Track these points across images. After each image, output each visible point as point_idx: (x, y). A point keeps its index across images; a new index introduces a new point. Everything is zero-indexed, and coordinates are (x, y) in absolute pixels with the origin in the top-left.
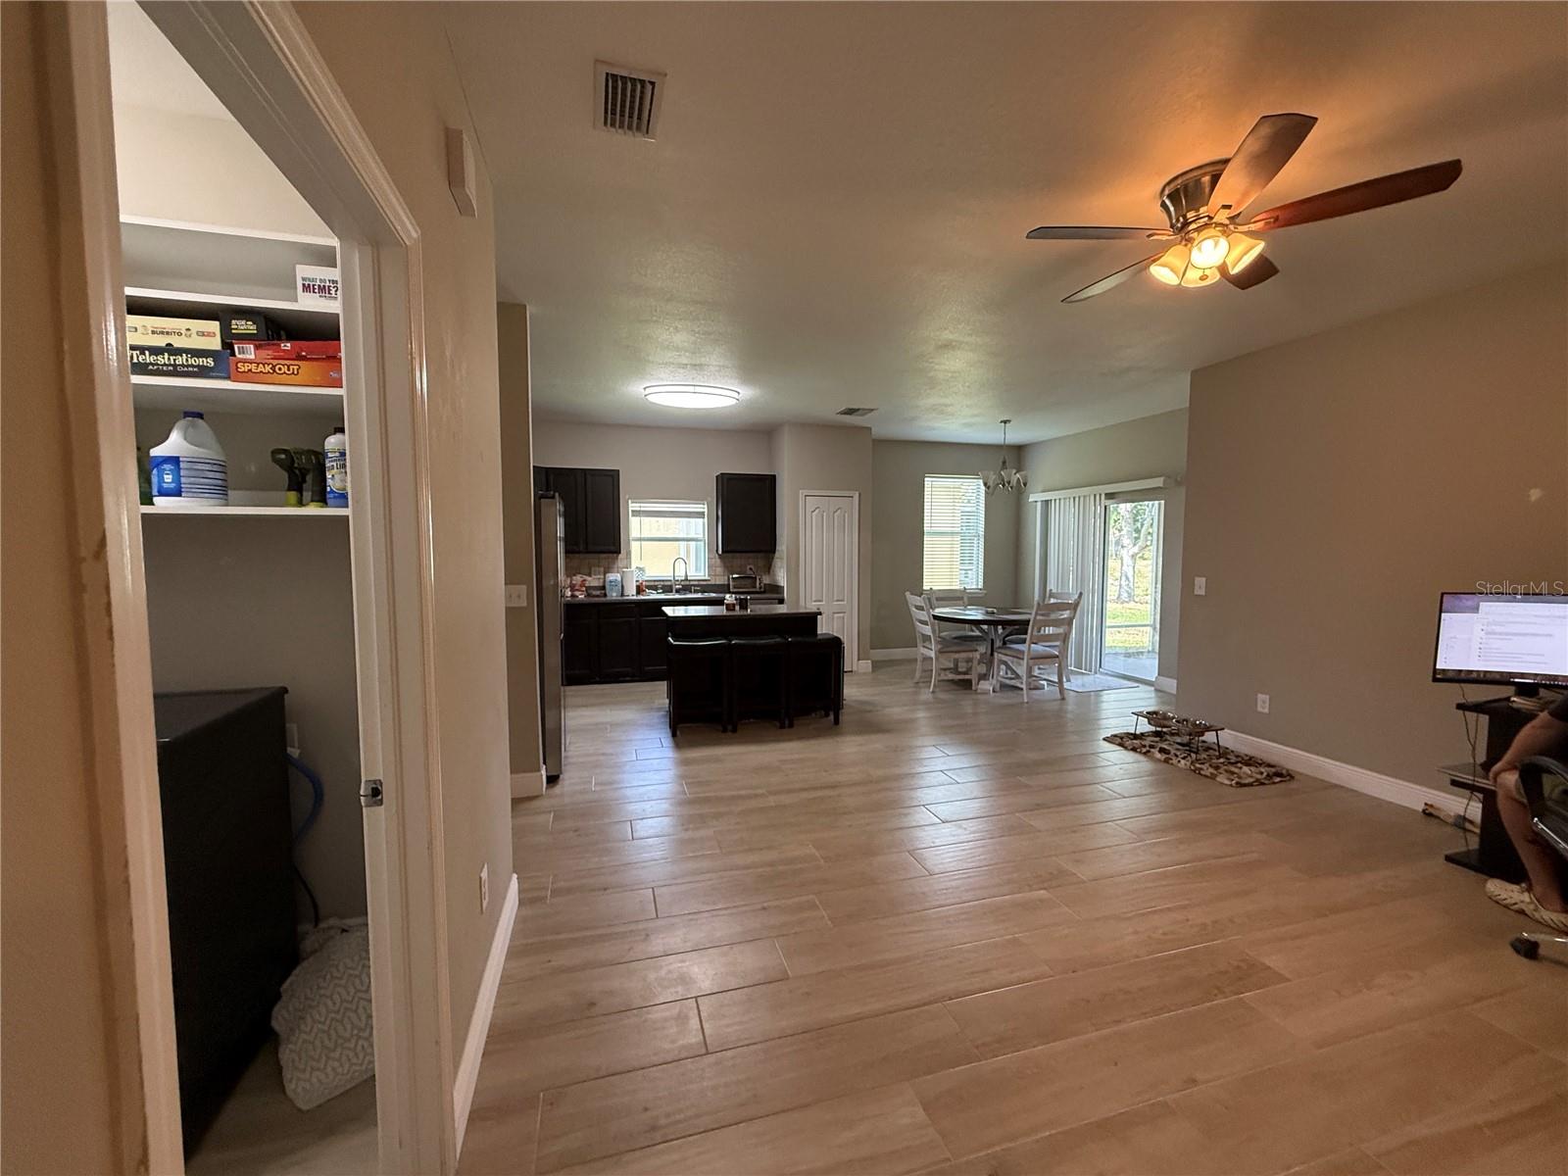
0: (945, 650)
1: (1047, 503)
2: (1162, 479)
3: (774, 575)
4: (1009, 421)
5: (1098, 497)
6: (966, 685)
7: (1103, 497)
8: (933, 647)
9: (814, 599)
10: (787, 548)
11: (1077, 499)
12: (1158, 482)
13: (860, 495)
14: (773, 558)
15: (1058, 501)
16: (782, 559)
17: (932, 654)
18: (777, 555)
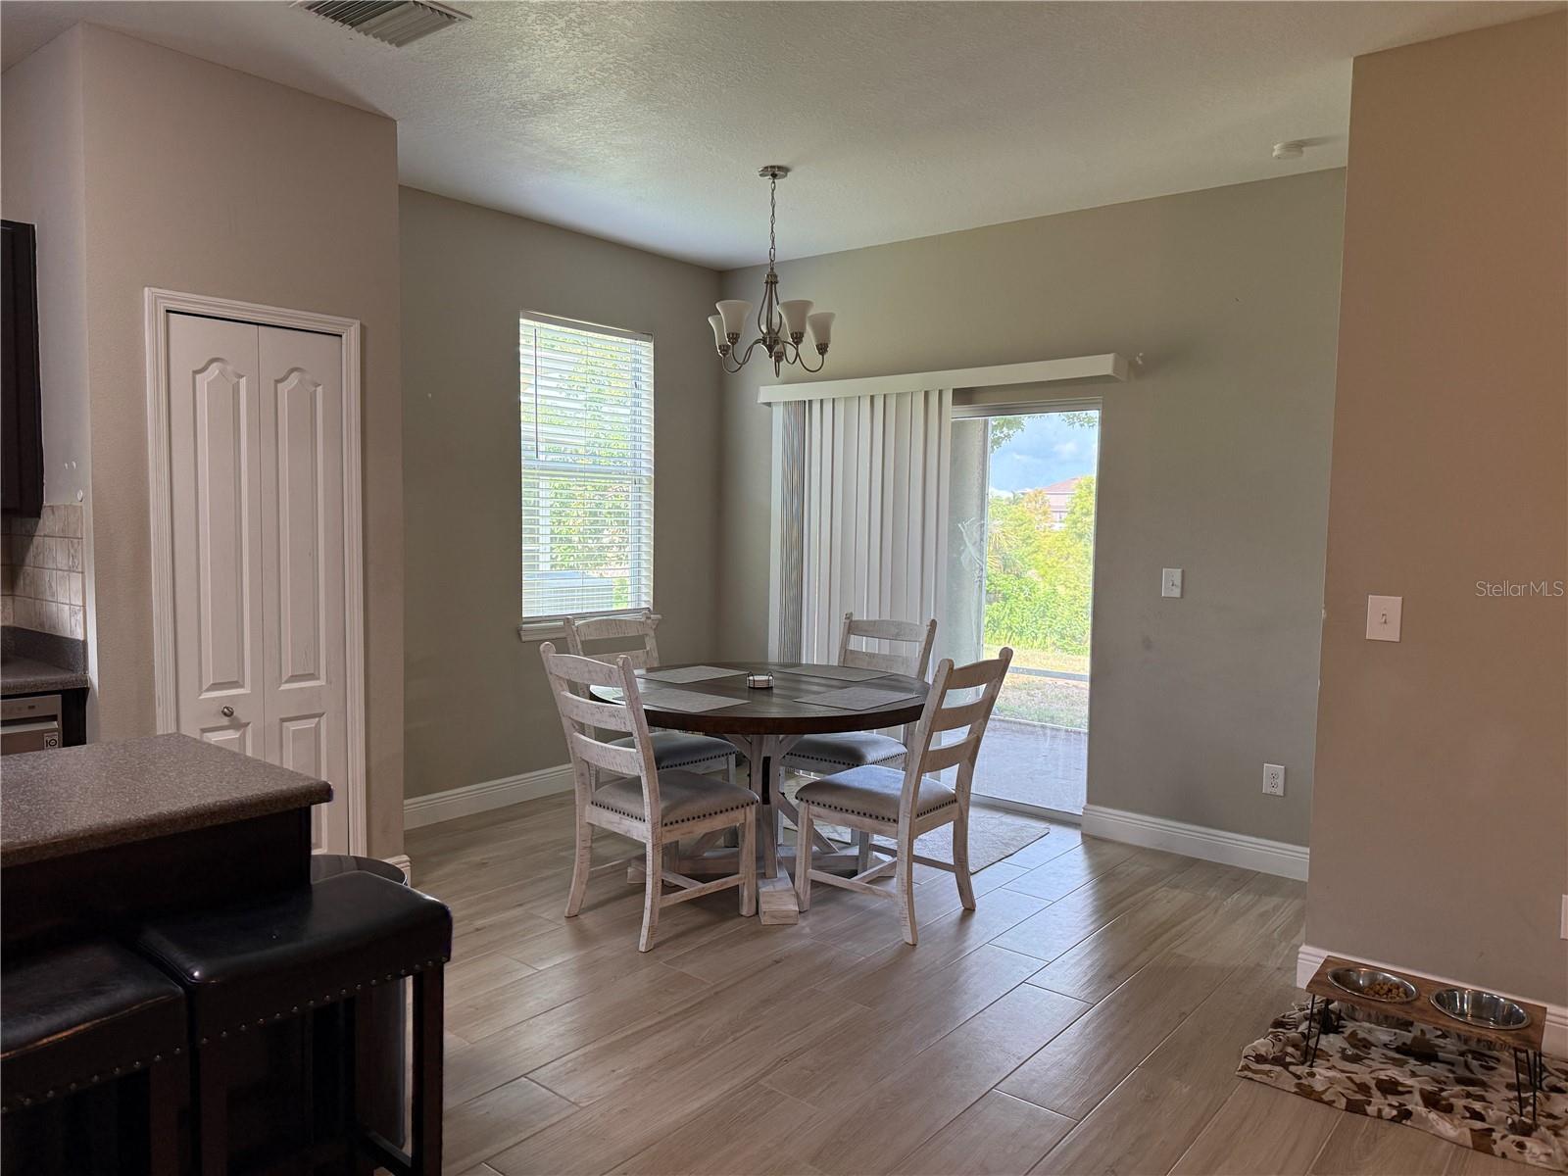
0: (672, 818)
1: (804, 406)
2: (1110, 357)
3: (37, 597)
4: (785, 170)
5: (934, 399)
6: (723, 906)
7: (948, 397)
8: (647, 812)
9: (208, 681)
10: (97, 498)
11: (879, 404)
12: (1102, 365)
13: (363, 328)
14: (31, 536)
15: (828, 407)
16: (68, 536)
17: (642, 831)
18: (48, 523)
